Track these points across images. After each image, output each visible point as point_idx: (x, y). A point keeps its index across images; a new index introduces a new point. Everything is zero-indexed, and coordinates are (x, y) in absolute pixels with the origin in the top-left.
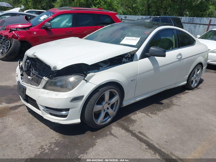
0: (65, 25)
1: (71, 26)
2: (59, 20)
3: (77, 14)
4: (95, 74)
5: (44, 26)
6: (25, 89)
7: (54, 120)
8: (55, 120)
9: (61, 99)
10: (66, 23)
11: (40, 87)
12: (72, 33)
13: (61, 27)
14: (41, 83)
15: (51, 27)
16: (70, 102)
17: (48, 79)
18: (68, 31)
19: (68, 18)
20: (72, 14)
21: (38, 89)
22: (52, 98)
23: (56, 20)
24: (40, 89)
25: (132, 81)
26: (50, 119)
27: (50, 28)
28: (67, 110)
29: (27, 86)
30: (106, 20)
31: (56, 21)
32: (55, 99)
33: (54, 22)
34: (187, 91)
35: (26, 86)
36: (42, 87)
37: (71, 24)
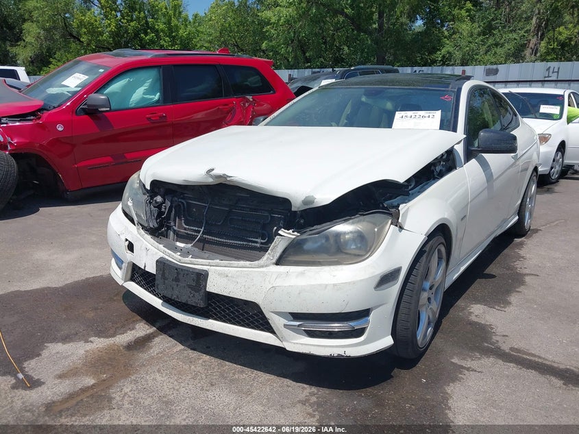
0: (143, 99)
1: (158, 101)
2: (124, 88)
3: (174, 66)
4: (408, 208)
5: (86, 107)
6: (201, 277)
7: (327, 349)
8: (330, 349)
9: (354, 283)
10: (144, 94)
11: (269, 262)
12: (164, 122)
13: (133, 105)
14: (272, 250)
15: (110, 108)
16: (375, 288)
17: (296, 233)
18: (155, 117)
19: (150, 80)
20: (160, 66)
21: (262, 267)
22: (326, 285)
23: (116, 87)
24: (266, 266)
25: (462, 219)
26: (313, 347)
27: (108, 109)
28: (365, 313)
29: (209, 267)
30: (249, 80)
31: (118, 91)
32: (335, 285)
33: (114, 93)
34: (517, 240)
35: (205, 268)
36: (274, 261)
37: (157, 97)
